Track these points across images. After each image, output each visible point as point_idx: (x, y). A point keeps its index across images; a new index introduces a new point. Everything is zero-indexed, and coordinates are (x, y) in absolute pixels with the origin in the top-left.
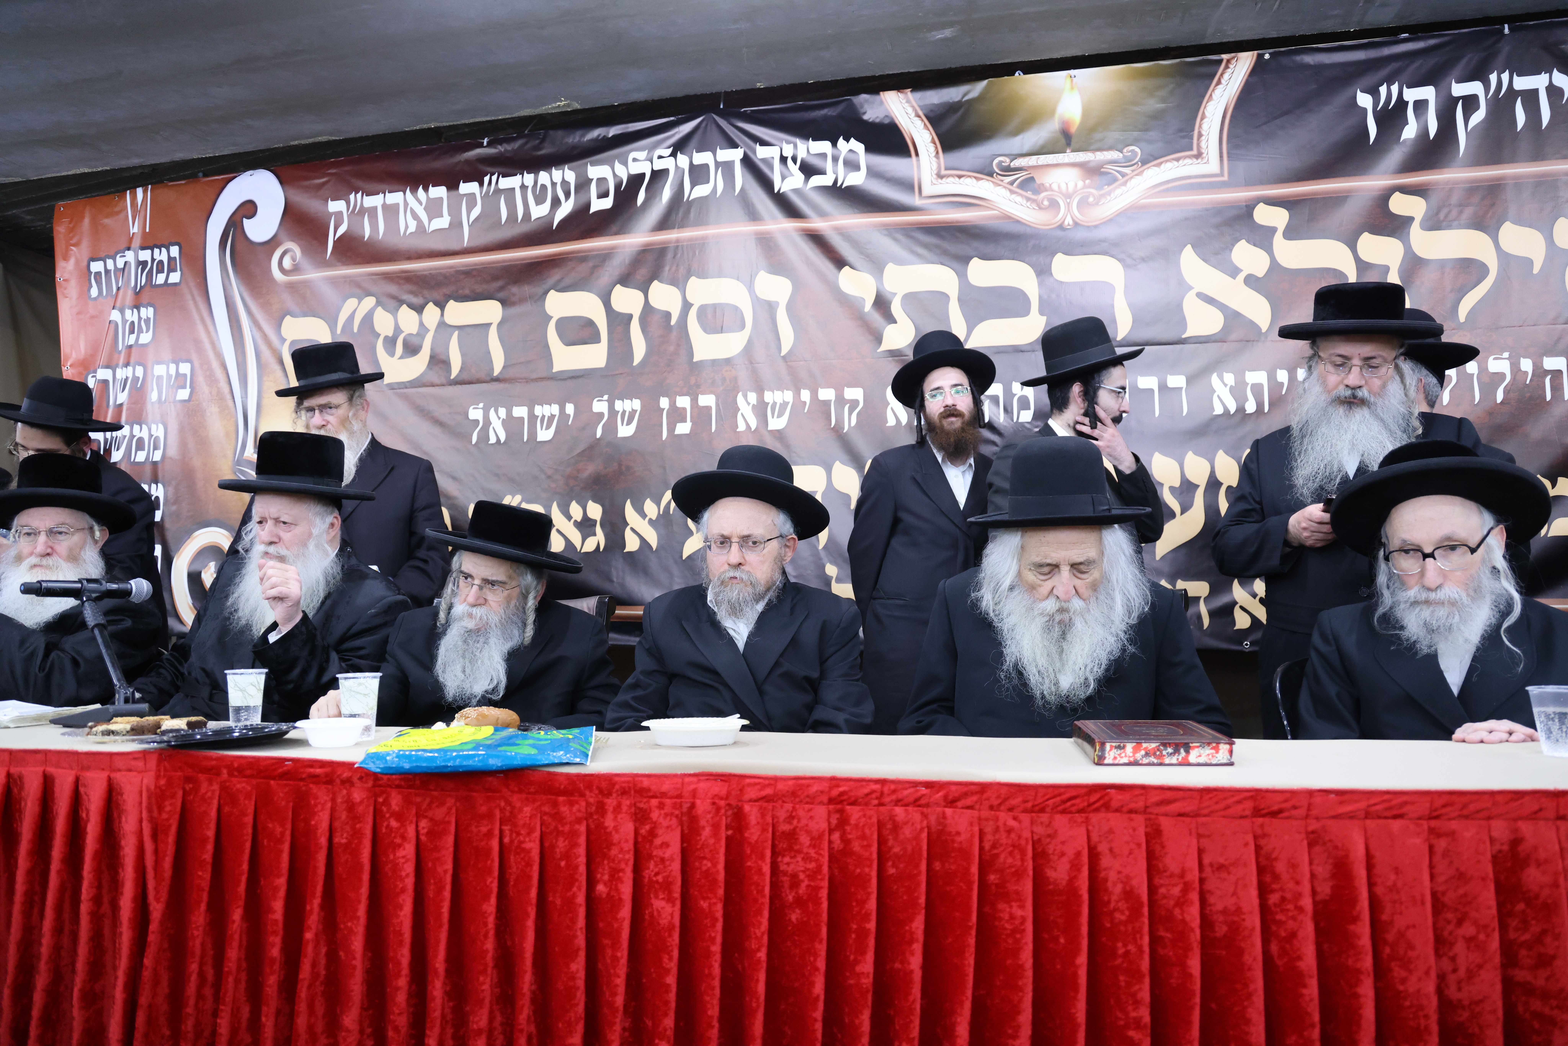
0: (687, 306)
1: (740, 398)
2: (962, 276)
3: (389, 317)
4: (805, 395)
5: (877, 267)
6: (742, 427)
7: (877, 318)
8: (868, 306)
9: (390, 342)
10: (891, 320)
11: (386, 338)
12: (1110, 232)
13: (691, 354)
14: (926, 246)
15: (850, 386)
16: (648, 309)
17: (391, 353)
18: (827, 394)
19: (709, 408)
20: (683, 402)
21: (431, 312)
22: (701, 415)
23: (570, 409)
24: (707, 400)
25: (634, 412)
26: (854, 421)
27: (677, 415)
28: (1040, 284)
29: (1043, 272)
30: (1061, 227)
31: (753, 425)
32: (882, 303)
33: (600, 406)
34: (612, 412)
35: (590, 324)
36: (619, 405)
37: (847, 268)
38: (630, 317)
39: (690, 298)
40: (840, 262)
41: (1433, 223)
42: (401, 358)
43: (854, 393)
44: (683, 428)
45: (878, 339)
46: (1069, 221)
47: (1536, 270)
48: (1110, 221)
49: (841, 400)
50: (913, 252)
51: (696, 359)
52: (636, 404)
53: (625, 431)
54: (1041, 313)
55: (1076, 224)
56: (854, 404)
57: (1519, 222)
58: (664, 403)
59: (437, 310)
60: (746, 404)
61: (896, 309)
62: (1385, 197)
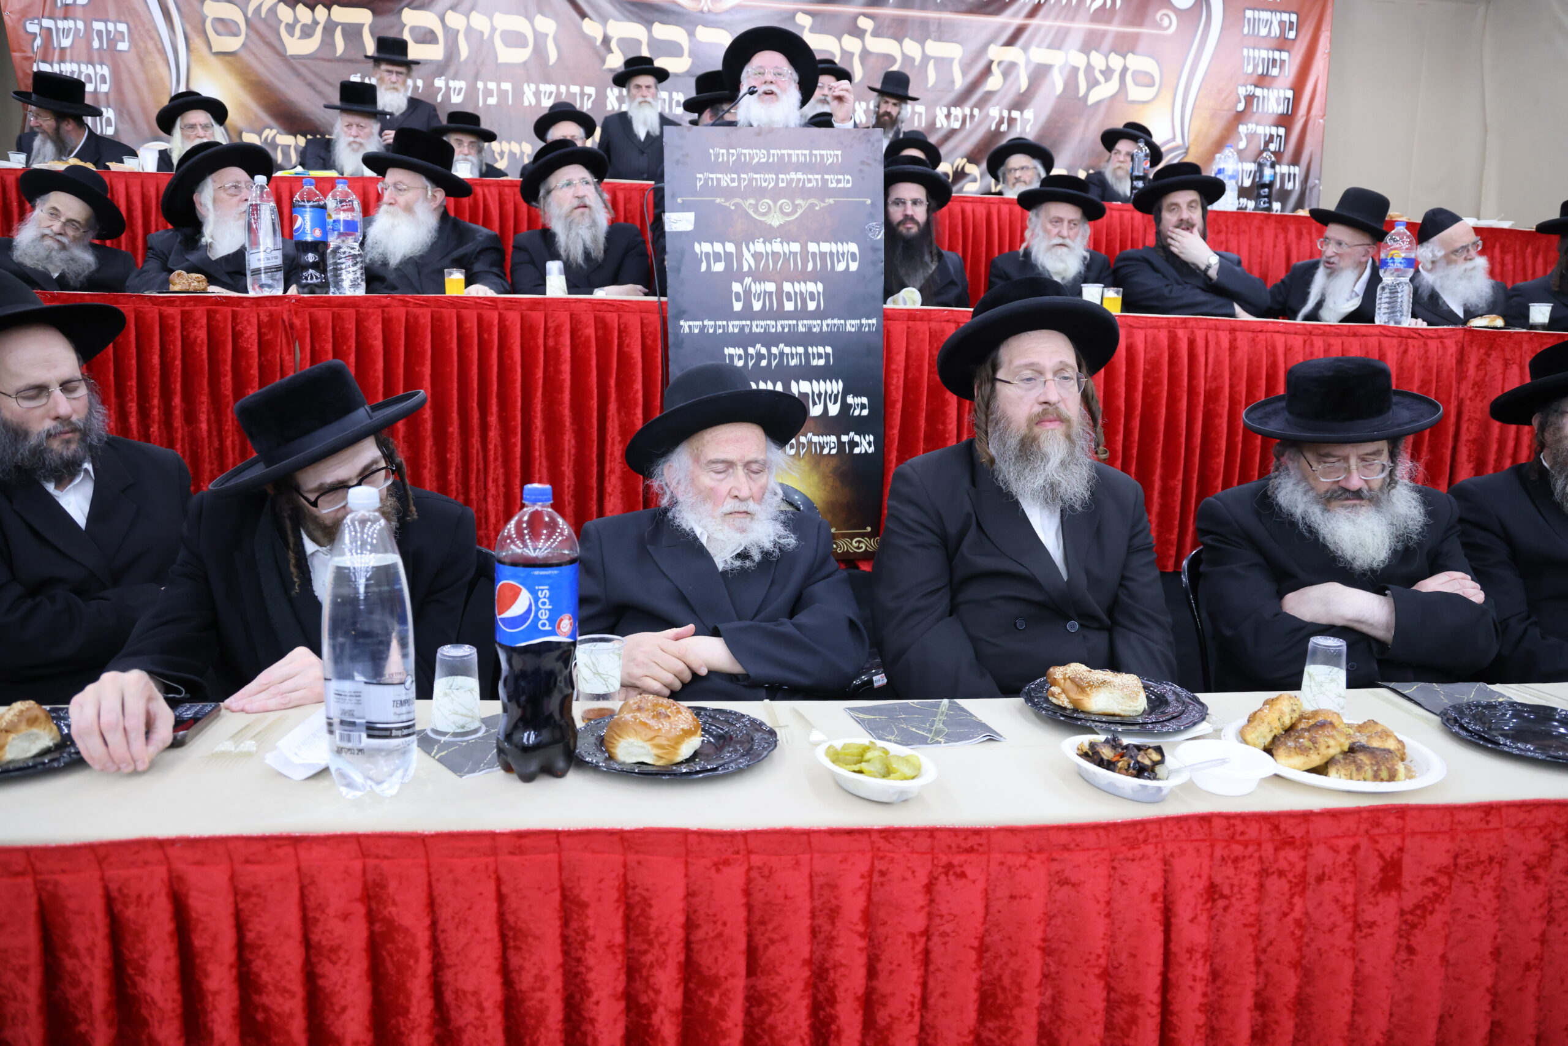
0: (493, 29)
1: (526, 86)
2: (650, 31)
3: (288, 10)
4: (563, 89)
5: (604, 20)
6: (526, 103)
7: (603, 50)
8: (599, 42)
9: (290, 28)
10: (610, 51)
11: (287, 24)
12: (726, 18)
13: (497, 59)
14: (631, 12)
15: (588, 85)
16: (469, 29)
17: (292, 35)
18: (575, 89)
19: (507, 91)
20: (492, 85)
21: (321, 11)
22: (503, 94)
23: (420, 83)
24: (506, 86)
25: (460, 90)
26: (590, 105)
27: (488, 93)
28: (690, 41)
29: (691, 34)
30: (702, 11)
31: (533, 102)
32: (606, 41)
33: (439, 83)
34: (448, 88)
35: (432, 32)
36: (452, 84)
37: (587, 19)
38: (458, 31)
39: (496, 24)
40: (583, 15)
41: (876, 34)
42: (300, 38)
43: (590, 90)
44: (492, 101)
45: (604, 62)
46: (705, 9)
47: (917, 62)
48: (727, 11)
49: (582, 94)
50: (623, 14)
51: (500, 61)
52: (462, 84)
53: (456, 99)
54: (690, 56)
55: (709, 11)
56: (590, 96)
57: (912, 39)
58: (480, 85)
59: (326, 11)
60: (529, 91)
61: (613, 45)
62: (855, 18)
